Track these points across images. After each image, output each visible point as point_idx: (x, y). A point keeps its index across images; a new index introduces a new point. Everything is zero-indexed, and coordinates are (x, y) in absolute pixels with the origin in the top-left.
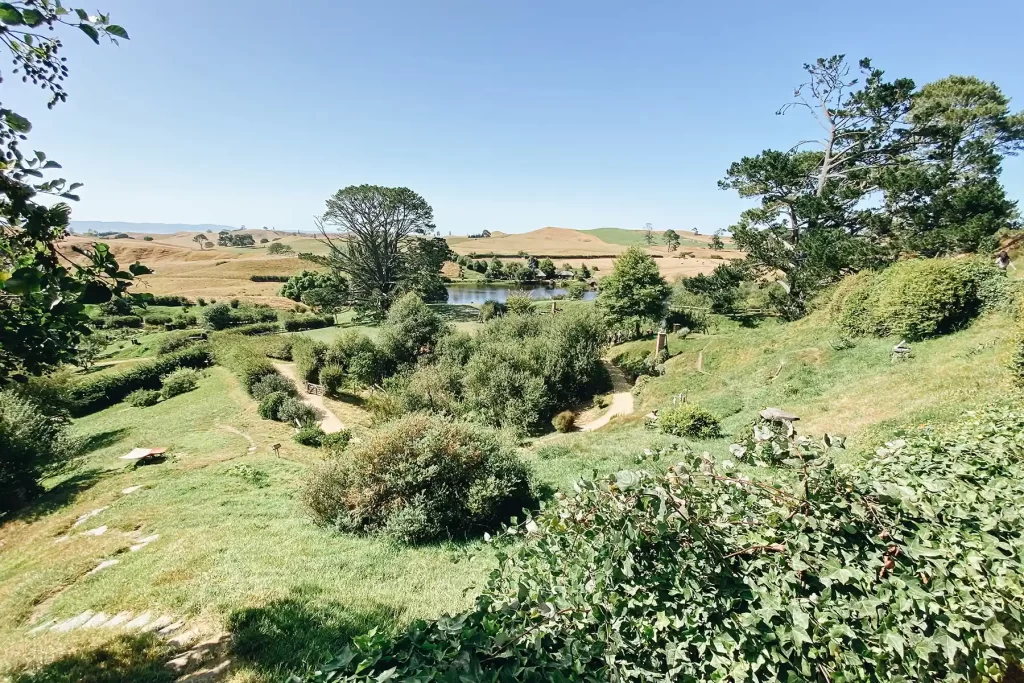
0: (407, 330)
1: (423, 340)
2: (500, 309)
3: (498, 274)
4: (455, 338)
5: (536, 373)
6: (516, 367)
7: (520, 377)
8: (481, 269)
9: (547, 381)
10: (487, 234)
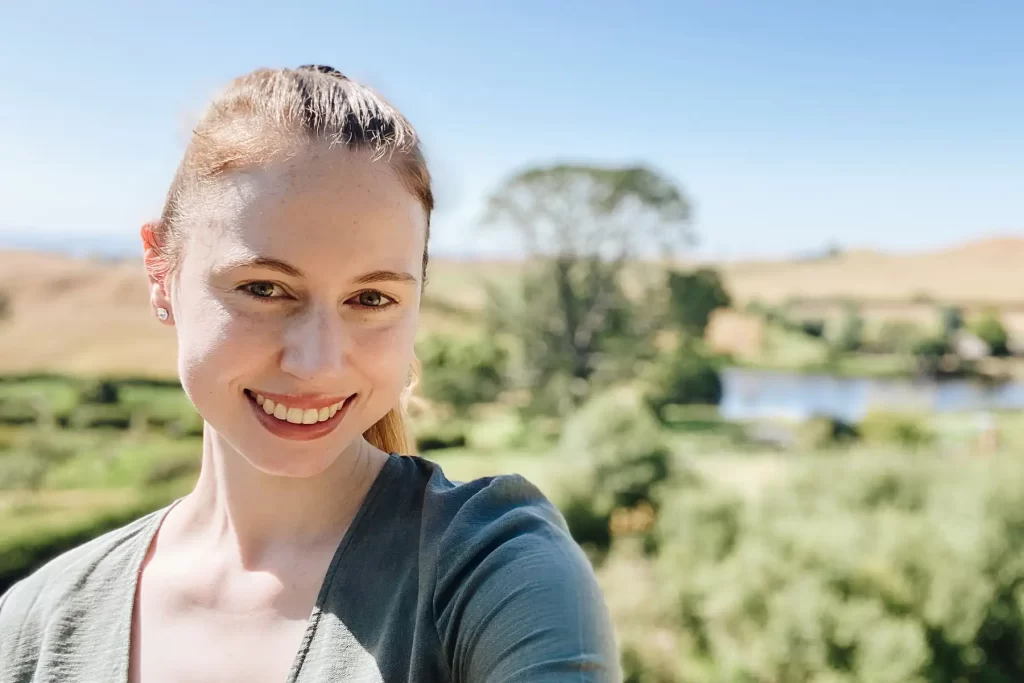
0: (602, 473)
1: (633, 498)
2: (842, 432)
3: (854, 345)
4: (708, 500)
5: (897, 609)
6: (846, 588)
7: (857, 619)
8: (814, 331)
9: (935, 638)
10: (834, 254)
